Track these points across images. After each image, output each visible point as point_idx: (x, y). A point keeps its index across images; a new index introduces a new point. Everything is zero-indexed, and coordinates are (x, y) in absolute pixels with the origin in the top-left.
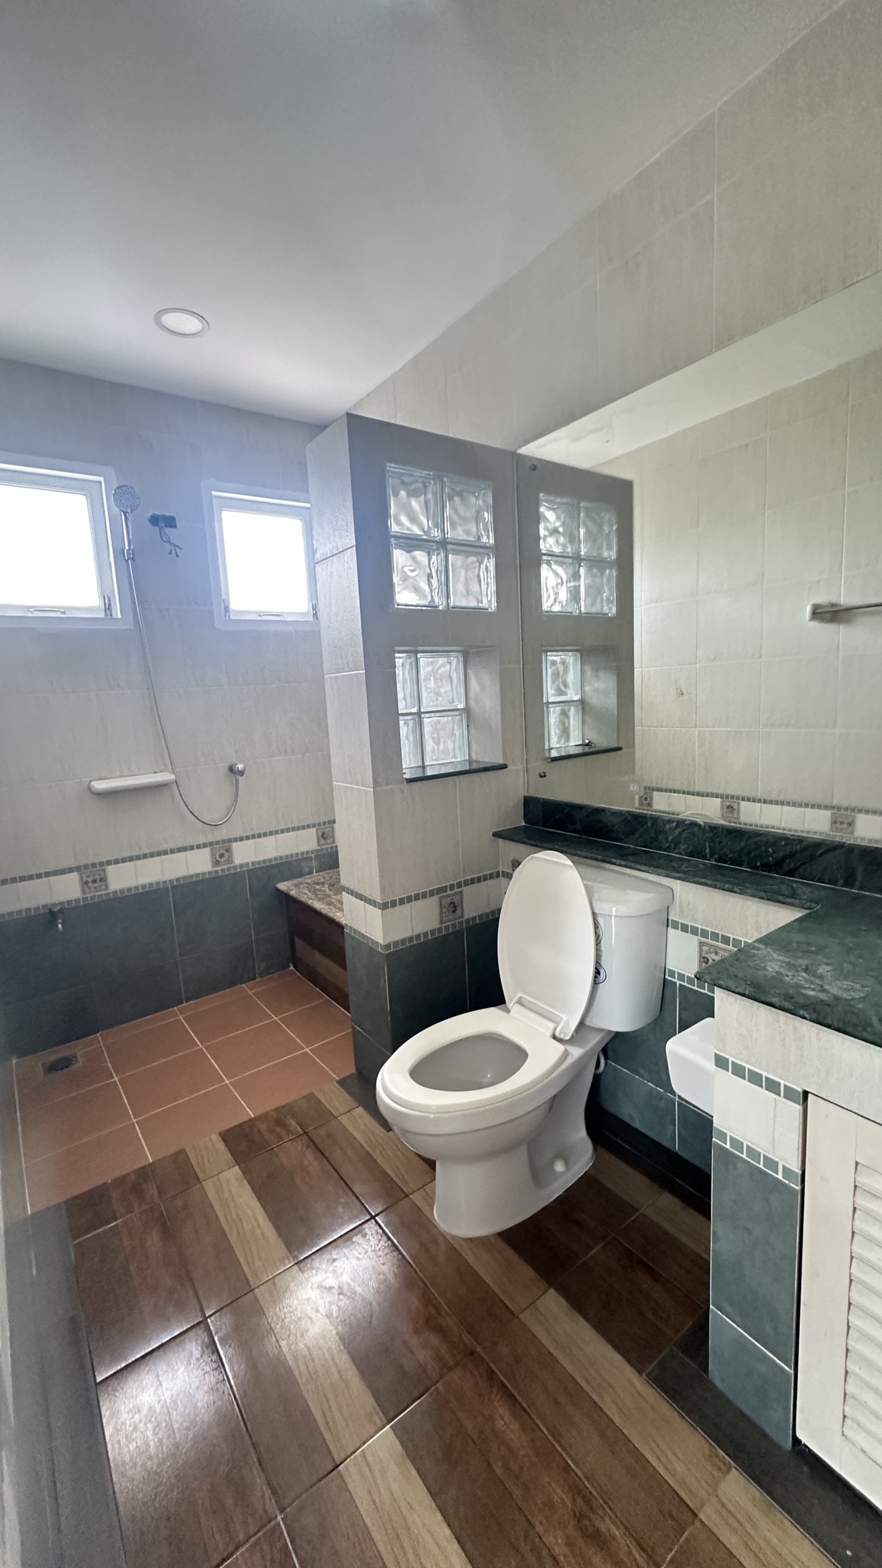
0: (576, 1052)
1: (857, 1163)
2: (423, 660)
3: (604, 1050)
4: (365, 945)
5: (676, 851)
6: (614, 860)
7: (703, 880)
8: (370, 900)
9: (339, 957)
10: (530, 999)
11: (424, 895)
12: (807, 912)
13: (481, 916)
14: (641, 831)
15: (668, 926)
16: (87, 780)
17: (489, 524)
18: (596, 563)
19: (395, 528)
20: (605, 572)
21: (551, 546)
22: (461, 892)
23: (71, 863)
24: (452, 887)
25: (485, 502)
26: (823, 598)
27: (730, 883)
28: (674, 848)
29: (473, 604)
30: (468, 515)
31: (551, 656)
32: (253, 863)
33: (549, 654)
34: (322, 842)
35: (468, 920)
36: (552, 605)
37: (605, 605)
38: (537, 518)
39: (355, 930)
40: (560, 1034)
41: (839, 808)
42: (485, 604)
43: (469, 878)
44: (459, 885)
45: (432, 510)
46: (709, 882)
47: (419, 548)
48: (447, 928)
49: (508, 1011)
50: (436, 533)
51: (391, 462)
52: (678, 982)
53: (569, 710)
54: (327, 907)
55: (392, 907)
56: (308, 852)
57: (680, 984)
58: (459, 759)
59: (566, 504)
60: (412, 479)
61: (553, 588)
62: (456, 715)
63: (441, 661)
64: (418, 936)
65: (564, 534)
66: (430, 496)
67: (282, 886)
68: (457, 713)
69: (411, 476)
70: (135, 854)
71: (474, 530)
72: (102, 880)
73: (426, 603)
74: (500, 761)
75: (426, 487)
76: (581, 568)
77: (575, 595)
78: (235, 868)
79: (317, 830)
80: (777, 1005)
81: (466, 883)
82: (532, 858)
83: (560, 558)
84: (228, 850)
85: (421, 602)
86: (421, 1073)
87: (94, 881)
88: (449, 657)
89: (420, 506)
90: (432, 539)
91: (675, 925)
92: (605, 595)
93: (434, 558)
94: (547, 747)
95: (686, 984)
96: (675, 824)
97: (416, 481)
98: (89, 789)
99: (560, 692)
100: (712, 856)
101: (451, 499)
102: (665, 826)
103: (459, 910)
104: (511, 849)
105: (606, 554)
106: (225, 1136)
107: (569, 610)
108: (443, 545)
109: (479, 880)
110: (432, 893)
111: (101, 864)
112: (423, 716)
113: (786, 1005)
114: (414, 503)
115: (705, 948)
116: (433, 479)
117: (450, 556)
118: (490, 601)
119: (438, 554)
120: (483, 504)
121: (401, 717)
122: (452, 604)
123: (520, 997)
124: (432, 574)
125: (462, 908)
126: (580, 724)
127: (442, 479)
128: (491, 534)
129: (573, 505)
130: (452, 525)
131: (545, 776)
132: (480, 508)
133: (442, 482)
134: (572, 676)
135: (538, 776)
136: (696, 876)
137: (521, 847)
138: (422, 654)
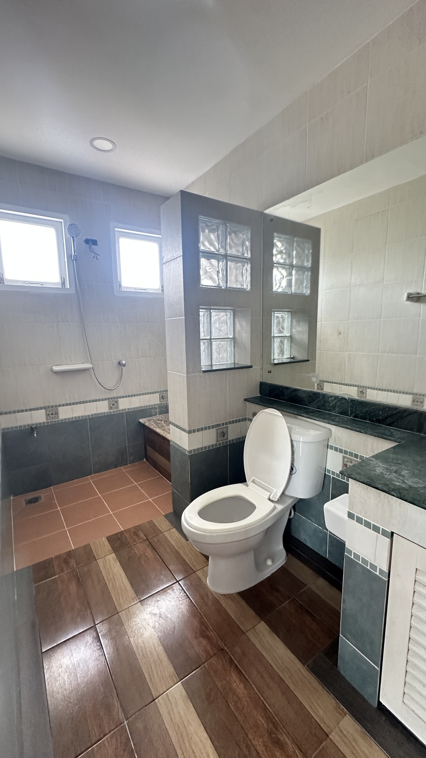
0: (280, 507)
1: (417, 569)
2: (213, 313)
3: (294, 507)
4: (179, 450)
5: (334, 411)
6: (303, 415)
7: (346, 426)
8: (183, 429)
9: (167, 455)
10: (259, 481)
11: (209, 428)
12: (397, 443)
13: (236, 439)
14: (316, 401)
15: (328, 448)
16: (50, 366)
17: (248, 248)
18: (301, 268)
19: (202, 248)
20: (305, 273)
21: (278, 259)
22: (227, 427)
23: (43, 405)
24: (223, 424)
25: (247, 236)
26: (413, 290)
27: (360, 428)
28: (333, 410)
29: (239, 286)
30: (238, 242)
31: (276, 313)
32: (128, 409)
33: (275, 312)
34: (162, 400)
35: (230, 441)
36: (278, 288)
37: (304, 289)
38: (272, 246)
39: (175, 443)
40: (272, 498)
41: (417, 394)
42: (245, 287)
43: (232, 420)
44: (226, 424)
45: (220, 240)
46: (349, 427)
47: (213, 258)
48: (220, 444)
49: (247, 486)
50: (222, 251)
51: (201, 215)
52: (332, 476)
53: (284, 341)
54: (162, 432)
55: (193, 432)
56: (155, 405)
57: (332, 477)
58: (229, 363)
59: (286, 238)
60: (211, 224)
61: (279, 280)
62: (229, 341)
63: (222, 314)
64: (205, 447)
65: (285, 253)
66: (220, 232)
67: (142, 421)
68: (229, 340)
69: (211, 222)
70: (72, 402)
71: (241, 250)
72: (56, 414)
73: (216, 285)
74: (249, 364)
75: (218, 228)
76: (293, 271)
77: (289, 284)
78: (120, 411)
79: (160, 394)
80: (380, 489)
81: (230, 423)
82: (262, 412)
83: (283, 265)
84: (117, 402)
85: (214, 285)
86: (204, 514)
87: (52, 414)
88: (226, 312)
89: (215, 237)
90: (220, 253)
91: (332, 447)
92: (304, 284)
93: (221, 263)
94: (272, 358)
95: (335, 477)
96: (334, 398)
97: (213, 225)
98: (51, 370)
99: (280, 332)
100: (351, 414)
101: (230, 234)
102: (328, 399)
103: (226, 435)
104: (252, 407)
105: (306, 264)
106: (109, 539)
107: (286, 291)
108: (225, 257)
109: (236, 421)
110: (213, 427)
111: (56, 406)
112: (212, 340)
113: (385, 489)
114: (212, 236)
115: (346, 460)
116: (222, 224)
117: (229, 263)
118: (247, 286)
119: (223, 261)
120: (246, 238)
121: (201, 341)
122: (228, 286)
123: (254, 479)
124: (219, 271)
125: (227, 435)
126: (289, 348)
127: (226, 224)
128: (249, 253)
129: (291, 239)
130: (231, 247)
131: (271, 372)
132: (244, 239)
133: (226, 226)
134: (287, 324)
135: (267, 372)
136: (343, 424)
137: (258, 406)
138: (213, 310)
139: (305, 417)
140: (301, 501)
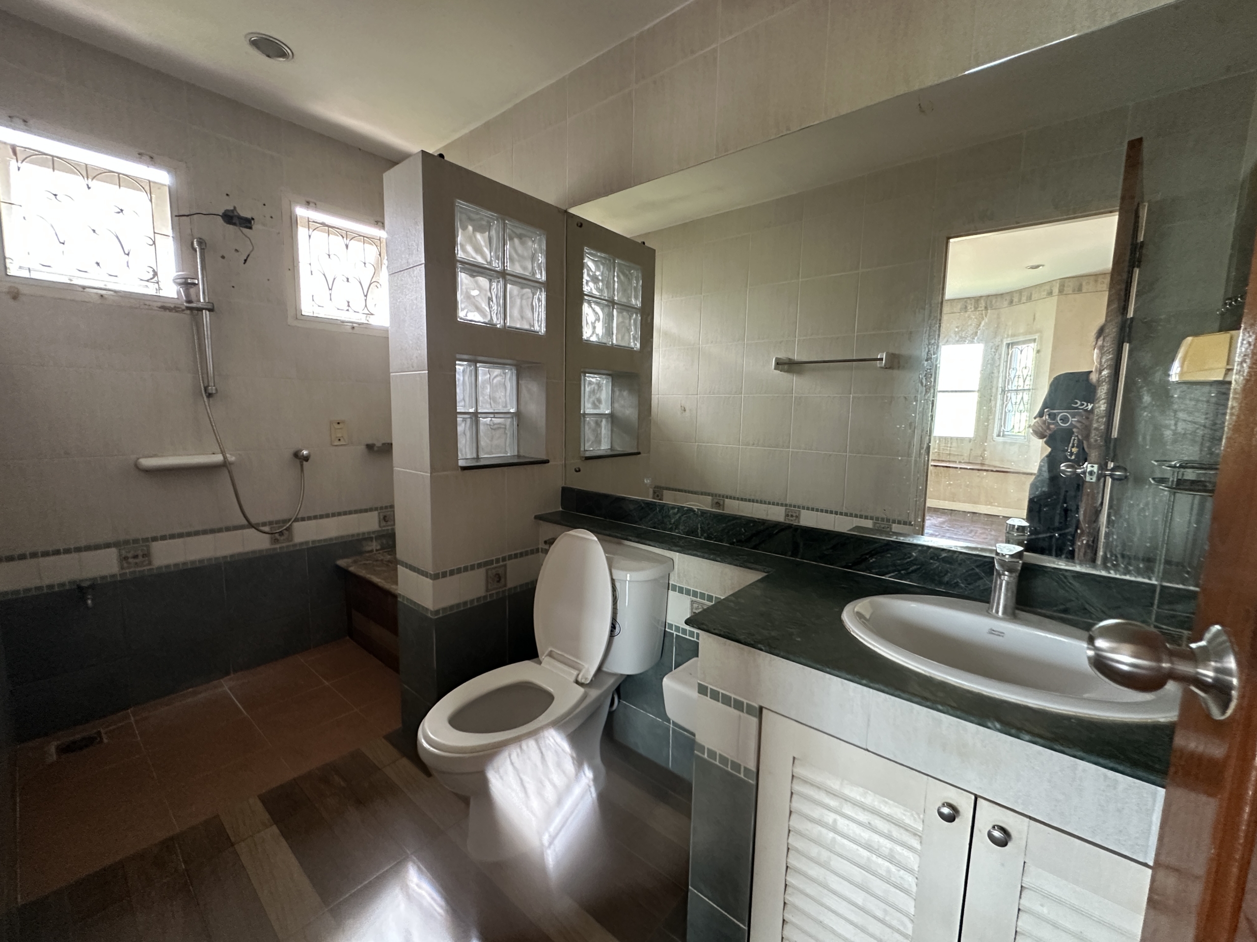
0: (594, 693)
1: (794, 758)
2: (482, 369)
3: (618, 690)
4: (416, 611)
5: (677, 531)
6: (630, 538)
7: (695, 552)
8: (423, 571)
9: (392, 625)
10: (559, 652)
11: (473, 567)
12: (765, 574)
13: (521, 586)
14: (651, 515)
15: (668, 589)
16: (134, 457)
17: (542, 265)
18: (626, 308)
19: (460, 255)
20: (633, 316)
21: (591, 289)
22: (505, 566)
23: (109, 538)
24: (498, 561)
25: (540, 245)
26: (783, 355)
27: (714, 554)
28: (675, 529)
29: (526, 327)
30: (526, 254)
31: (588, 377)
32: (313, 542)
33: (587, 375)
34: (383, 523)
35: (510, 589)
36: (591, 336)
37: (632, 341)
38: (582, 266)
39: (408, 599)
40: (582, 679)
41: (790, 506)
42: (537, 328)
43: (513, 553)
44: (504, 559)
45: (494, 246)
46: (699, 554)
47: (481, 274)
48: (491, 595)
49: (540, 663)
50: (497, 265)
51: (461, 199)
52: (675, 633)
53: (601, 421)
54: (383, 581)
55: (443, 577)
56: (369, 533)
57: (676, 635)
58: (509, 455)
59: (604, 258)
60: (478, 216)
61: (592, 323)
62: (508, 418)
63: (497, 372)
64: (465, 603)
65: (602, 281)
66: (493, 233)
67: (342, 563)
68: (509, 416)
69: (478, 214)
70: (185, 531)
71: (530, 267)
72: (144, 556)
73: (487, 321)
74: (544, 457)
75: (490, 226)
76: (615, 310)
77: (609, 331)
78: (295, 545)
79: (379, 513)
80: (743, 641)
81: (510, 557)
82: (566, 534)
83: (598, 300)
84: (289, 529)
85: (482, 320)
86: (459, 721)
87: (136, 557)
88: (504, 368)
89: (485, 241)
90: (493, 268)
91: (674, 588)
92: (632, 333)
93: (494, 285)
94: (582, 449)
95: (680, 634)
96: (676, 510)
97: (482, 219)
98: (137, 467)
99: (595, 406)
100: (702, 535)
101: (511, 239)
102: (669, 511)
103: (503, 580)
104: (547, 529)
105: (633, 301)
106: (263, 799)
107: (604, 341)
108: (503, 275)
109: (521, 555)
110: (480, 566)
111: (146, 540)
112: (479, 416)
113: (749, 640)
114: (479, 236)
115: (695, 605)
116: (497, 220)
117: (509, 286)
118: (540, 326)
119: (498, 282)
120: (538, 247)
121: (459, 416)
122: (508, 324)
123: (551, 651)
124: (492, 298)
125: (506, 578)
126: (610, 433)
127: (504, 221)
128: (544, 273)
129: (610, 260)
130: (512, 260)
131: (579, 471)
132: (535, 249)
133: (504, 223)
134: (605, 394)
135: (574, 471)
136: (690, 549)
137: (558, 528)
138: (481, 364)
139: (634, 542)
140: (628, 679)
